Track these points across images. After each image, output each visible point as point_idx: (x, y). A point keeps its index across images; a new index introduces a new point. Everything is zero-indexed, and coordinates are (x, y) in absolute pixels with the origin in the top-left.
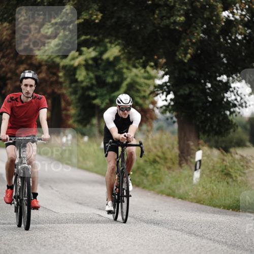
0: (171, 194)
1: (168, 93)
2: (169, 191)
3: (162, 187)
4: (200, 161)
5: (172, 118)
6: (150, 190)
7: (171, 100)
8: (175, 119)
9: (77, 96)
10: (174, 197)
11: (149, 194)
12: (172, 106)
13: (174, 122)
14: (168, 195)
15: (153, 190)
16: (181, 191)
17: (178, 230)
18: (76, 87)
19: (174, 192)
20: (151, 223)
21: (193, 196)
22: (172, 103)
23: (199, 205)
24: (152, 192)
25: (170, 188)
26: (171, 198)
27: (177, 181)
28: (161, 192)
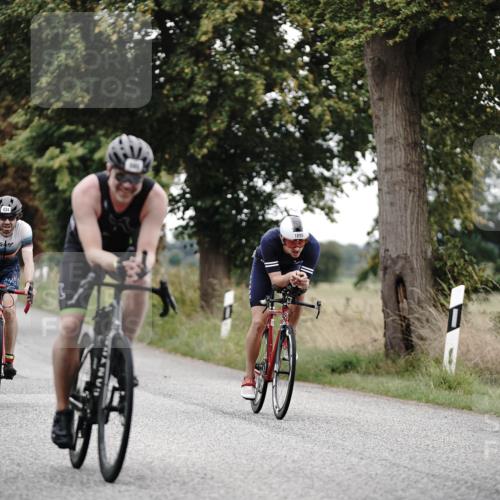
0: (189, 353)
1: (186, 208)
2: (187, 349)
3: (176, 342)
4: (231, 306)
5: (192, 245)
6: (159, 347)
7: (191, 218)
8: (196, 247)
9: (56, 212)
10: (192, 357)
11: (157, 352)
12: (192, 227)
13: (196, 252)
14: (185, 354)
15: (164, 346)
16: (203, 349)
17: (198, 405)
18: (56, 198)
19: (193, 350)
20: (160, 394)
21: (219, 356)
22: (192, 223)
23: (229, 370)
24: (162, 350)
25: (187, 344)
26: (189, 359)
27: (197, 335)
28: (175, 351)
